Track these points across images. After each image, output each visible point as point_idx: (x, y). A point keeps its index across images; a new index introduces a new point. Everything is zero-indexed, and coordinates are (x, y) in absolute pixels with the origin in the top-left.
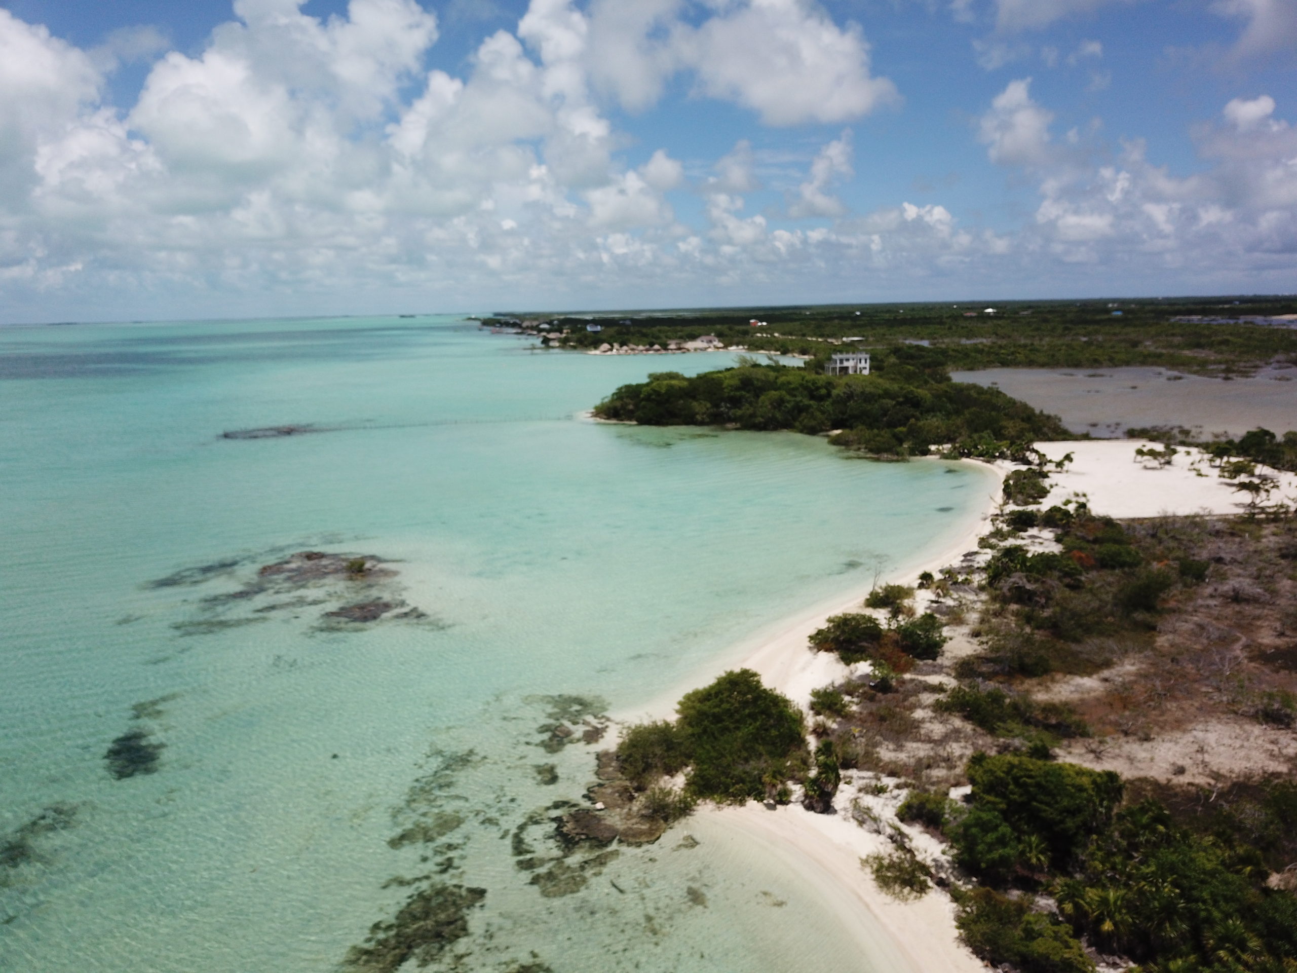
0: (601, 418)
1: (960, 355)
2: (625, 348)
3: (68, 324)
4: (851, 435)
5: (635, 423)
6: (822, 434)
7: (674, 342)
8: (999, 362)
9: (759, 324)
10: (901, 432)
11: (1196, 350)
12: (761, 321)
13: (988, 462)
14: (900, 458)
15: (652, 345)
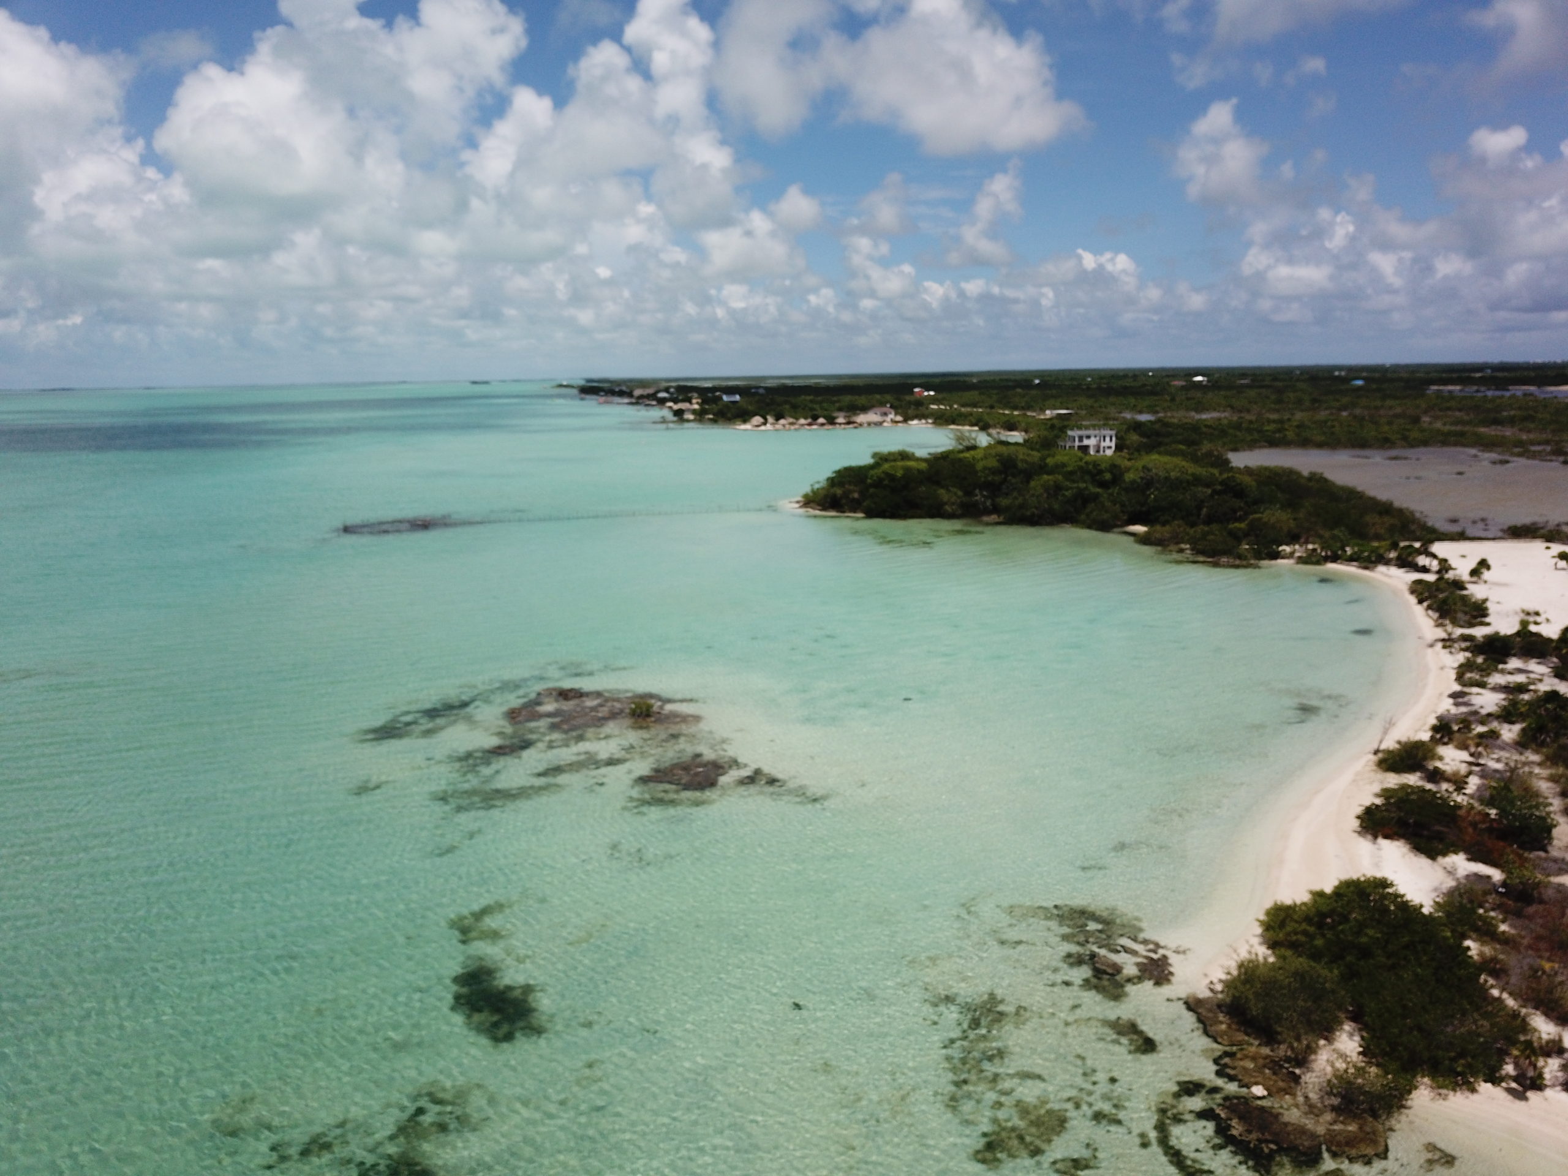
0: (814, 509)
1: (1216, 433)
2: (782, 421)
3: (64, 389)
4: (1161, 531)
5: (861, 515)
6: (1116, 530)
7: (842, 414)
8: (1266, 441)
9: (926, 393)
10: (1240, 529)
11: (1493, 427)
12: (928, 390)
13: (1366, 568)
14: (1244, 563)
15: (815, 418)
